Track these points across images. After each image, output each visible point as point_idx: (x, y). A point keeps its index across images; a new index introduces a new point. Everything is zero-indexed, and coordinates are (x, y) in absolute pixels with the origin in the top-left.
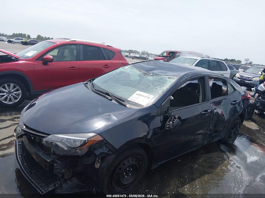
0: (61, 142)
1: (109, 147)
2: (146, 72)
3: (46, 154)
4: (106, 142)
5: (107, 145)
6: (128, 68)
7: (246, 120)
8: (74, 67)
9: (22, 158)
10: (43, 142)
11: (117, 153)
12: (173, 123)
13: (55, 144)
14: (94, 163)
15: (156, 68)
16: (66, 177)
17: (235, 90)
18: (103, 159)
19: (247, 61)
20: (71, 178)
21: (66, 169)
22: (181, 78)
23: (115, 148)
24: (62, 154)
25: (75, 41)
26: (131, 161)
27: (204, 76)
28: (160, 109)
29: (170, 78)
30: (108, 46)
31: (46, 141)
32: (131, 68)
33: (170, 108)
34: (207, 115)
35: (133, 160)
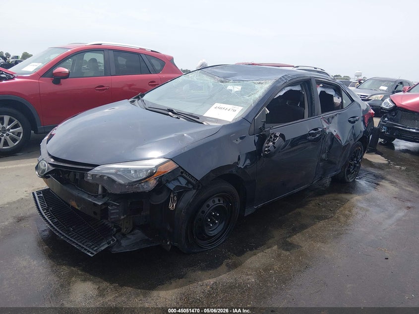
0: (115, 174)
1: (188, 178)
2: (223, 79)
3: (93, 195)
4: (182, 170)
5: (184, 174)
6: (194, 76)
7: (368, 152)
8: (103, 86)
9: (50, 213)
10: (88, 178)
11: (199, 186)
12: (274, 143)
13: (108, 177)
14: (167, 202)
15: (236, 74)
16: (124, 230)
17: (353, 101)
18: (180, 196)
19: (358, 76)
20: (132, 231)
21: (125, 216)
22: (278, 81)
23: (196, 179)
24: (118, 192)
25: (101, 44)
26: (217, 202)
27: (310, 79)
28: (253, 124)
29: (262, 83)
30: (152, 51)
31: (92, 175)
32: (199, 76)
33: (266, 125)
34: (317, 136)
35: (219, 201)
